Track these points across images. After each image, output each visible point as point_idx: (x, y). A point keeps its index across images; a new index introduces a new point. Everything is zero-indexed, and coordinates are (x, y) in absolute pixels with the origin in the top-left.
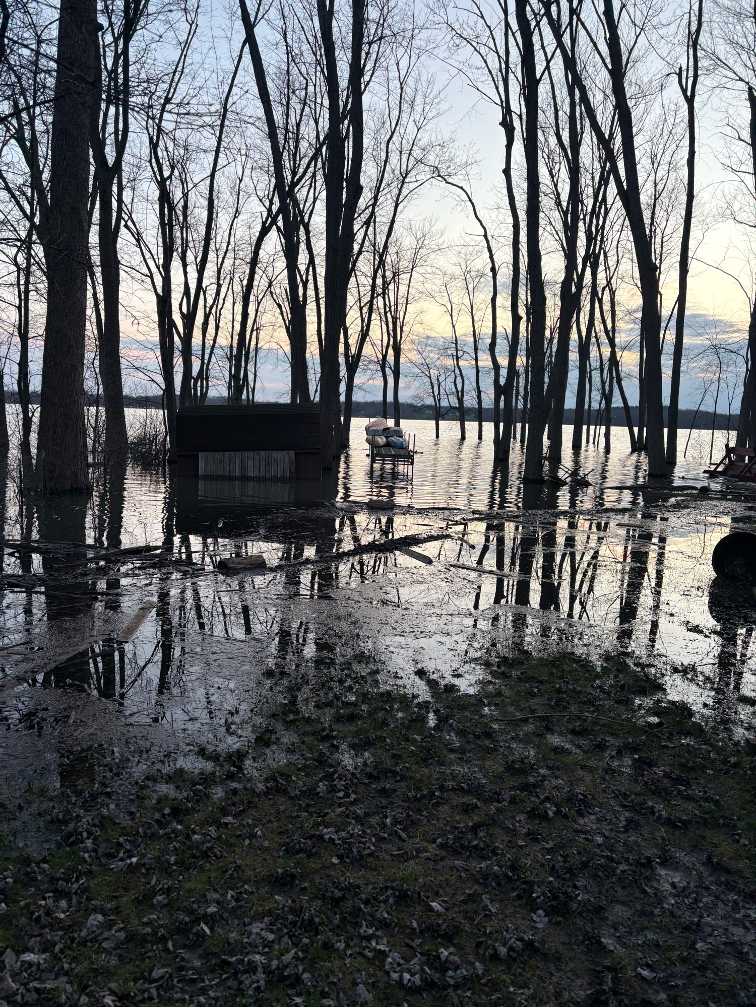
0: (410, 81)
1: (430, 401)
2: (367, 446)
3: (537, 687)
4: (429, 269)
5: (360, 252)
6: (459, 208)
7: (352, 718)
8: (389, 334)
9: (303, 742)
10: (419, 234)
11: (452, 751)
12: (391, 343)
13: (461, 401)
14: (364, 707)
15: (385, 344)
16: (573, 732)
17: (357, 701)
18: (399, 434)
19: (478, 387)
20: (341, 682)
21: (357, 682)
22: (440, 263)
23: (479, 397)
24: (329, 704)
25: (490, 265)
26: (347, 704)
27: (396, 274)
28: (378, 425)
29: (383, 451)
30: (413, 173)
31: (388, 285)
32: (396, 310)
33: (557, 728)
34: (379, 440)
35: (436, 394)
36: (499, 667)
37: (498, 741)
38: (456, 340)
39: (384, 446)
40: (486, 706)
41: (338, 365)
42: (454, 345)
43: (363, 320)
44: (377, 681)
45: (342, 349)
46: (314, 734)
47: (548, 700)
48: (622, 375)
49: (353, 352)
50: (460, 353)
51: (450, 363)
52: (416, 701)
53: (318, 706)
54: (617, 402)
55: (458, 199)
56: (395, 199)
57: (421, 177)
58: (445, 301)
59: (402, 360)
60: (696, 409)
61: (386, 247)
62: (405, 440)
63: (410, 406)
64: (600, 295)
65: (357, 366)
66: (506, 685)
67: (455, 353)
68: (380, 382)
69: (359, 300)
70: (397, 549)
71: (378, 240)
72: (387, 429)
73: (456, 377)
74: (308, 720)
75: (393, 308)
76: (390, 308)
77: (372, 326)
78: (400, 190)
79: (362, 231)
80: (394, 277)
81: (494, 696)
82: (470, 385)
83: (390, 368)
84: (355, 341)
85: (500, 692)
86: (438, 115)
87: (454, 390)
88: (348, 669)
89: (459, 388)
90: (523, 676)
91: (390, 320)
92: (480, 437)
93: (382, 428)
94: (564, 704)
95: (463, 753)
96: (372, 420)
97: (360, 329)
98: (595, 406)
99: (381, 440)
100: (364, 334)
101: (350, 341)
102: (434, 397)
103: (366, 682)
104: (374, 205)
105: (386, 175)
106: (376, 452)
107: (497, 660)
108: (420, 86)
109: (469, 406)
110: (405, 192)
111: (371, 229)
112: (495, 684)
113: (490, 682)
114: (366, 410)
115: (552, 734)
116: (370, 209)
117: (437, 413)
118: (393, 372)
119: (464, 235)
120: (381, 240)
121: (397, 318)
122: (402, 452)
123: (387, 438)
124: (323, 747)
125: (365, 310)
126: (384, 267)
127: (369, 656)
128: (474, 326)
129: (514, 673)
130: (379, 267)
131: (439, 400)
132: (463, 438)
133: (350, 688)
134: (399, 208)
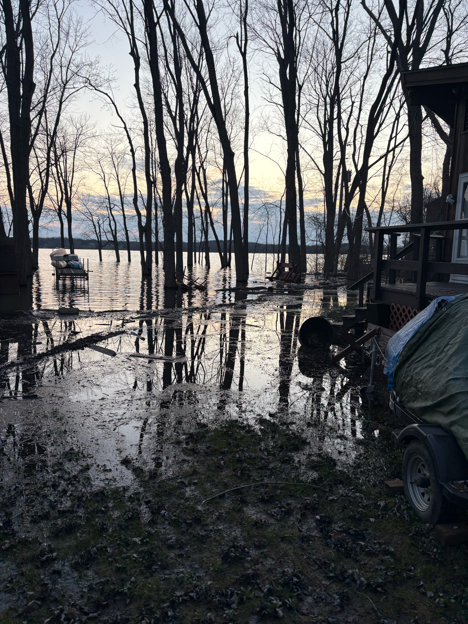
0: (65, 19)
1: (94, 237)
2: (53, 268)
3: (222, 459)
4: (88, 149)
5: (36, 134)
6: (106, 108)
7: (70, 529)
8: (62, 192)
9: (22, 574)
10: (78, 126)
11: (170, 547)
12: (64, 197)
13: (115, 237)
14: (81, 512)
15: (60, 199)
16: (262, 501)
17: (72, 506)
18: (76, 258)
19: (126, 228)
20: (55, 486)
21: (70, 483)
22: (95, 146)
23: (127, 234)
24: (46, 517)
25: (130, 148)
26: (62, 513)
27: (64, 151)
28: (59, 253)
29: (65, 271)
30: (71, 82)
31: (59, 158)
32: (66, 176)
33: (248, 499)
34: (62, 263)
35: (98, 232)
36: (187, 443)
37: (207, 525)
38: (109, 197)
39: (65, 268)
40: (187, 486)
41: (27, 211)
42: (107, 200)
43: (42, 182)
44: (89, 479)
45: (28, 200)
46: (32, 559)
47: (234, 470)
48: (214, 221)
49: (37, 204)
50: (112, 206)
51: (105, 212)
52: (127, 495)
53: (34, 521)
54: (211, 238)
55: (105, 101)
56: (59, 99)
57: (78, 86)
58: (100, 171)
59: (73, 209)
60: (256, 241)
61: (55, 132)
62: (80, 263)
63: (80, 240)
64: (198, 171)
65: (40, 212)
66: (198, 462)
67: (108, 206)
68: (58, 224)
69: (38, 166)
70: (86, 346)
71: (49, 127)
72: (66, 256)
73: (110, 221)
74: (25, 543)
75: (63, 174)
76: (61, 174)
77: (49, 186)
78: (63, 93)
79: (37, 120)
80: (62, 154)
81: (191, 475)
82: (121, 226)
83: (65, 215)
84: (37, 196)
85: (195, 471)
86: (86, 44)
87: (110, 229)
88: (60, 469)
89: (113, 228)
90: (208, 451)
91: (62, 182)
92: (129, 260)
93: (63, 255)
94: (247, 472)
95: (181, 548)
96: (55, 250)
97: (40, 188)
98: (198, 240)
99: (63, 264)
100: (44, 191)
101: (34, 195)
102: (97, 234)
103: (79, 481)
104: (44, 101)
105: (51, 82)
106: (60, 273)
107: (184, 437)
108: (72, 24)
109: (121, 240)
110: (66, 94)
111: (43, 118)
112: (188, 461)
113: (184, 461)
114: (49, 243)
115: (247, 505)
116: (42, 104)
117: (99, 245)
118: (67, 217)
119: (110, 126)
120: (51, 126)
121: (67, 181)
122: (79, 272)
123: (67, 262)
124: (44, 576)
125: (43, 175)
126: (55, 146)
127: (78, 452)
128: (120, 189)
129: (201, 447)
130: (51, 146)
131: (100, 236)
132: (118, 261)
133: (65, 491)
134: (63, 106)
